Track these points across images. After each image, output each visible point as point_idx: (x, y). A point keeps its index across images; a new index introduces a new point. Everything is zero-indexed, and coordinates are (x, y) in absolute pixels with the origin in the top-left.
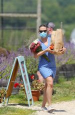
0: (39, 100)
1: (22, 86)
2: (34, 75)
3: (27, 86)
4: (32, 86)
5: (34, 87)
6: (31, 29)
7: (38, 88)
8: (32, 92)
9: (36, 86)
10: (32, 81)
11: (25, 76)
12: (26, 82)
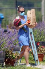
0: (43, 61)
1: (31, 50)
2: (39, 42)
3: (35, 51)
4: (38, 50)
5: (40, 51)
6: (38, 9)
7: (42, 52)
8: (38, 55)
9: (41, 50)
10: (38, 47)
11: (33, 43)
12: (34, 48)
